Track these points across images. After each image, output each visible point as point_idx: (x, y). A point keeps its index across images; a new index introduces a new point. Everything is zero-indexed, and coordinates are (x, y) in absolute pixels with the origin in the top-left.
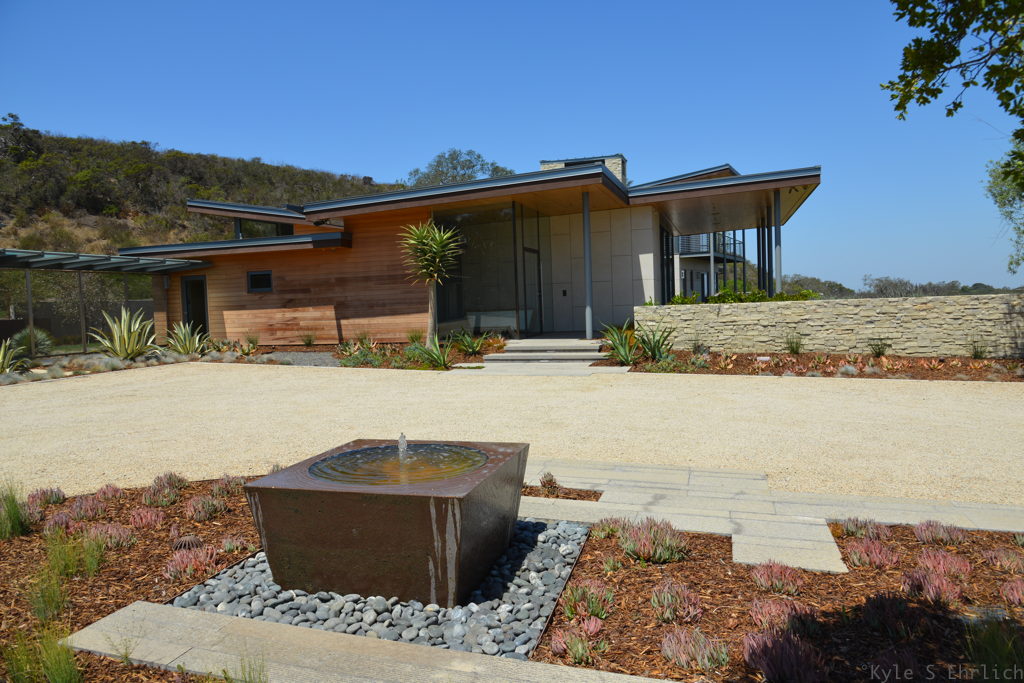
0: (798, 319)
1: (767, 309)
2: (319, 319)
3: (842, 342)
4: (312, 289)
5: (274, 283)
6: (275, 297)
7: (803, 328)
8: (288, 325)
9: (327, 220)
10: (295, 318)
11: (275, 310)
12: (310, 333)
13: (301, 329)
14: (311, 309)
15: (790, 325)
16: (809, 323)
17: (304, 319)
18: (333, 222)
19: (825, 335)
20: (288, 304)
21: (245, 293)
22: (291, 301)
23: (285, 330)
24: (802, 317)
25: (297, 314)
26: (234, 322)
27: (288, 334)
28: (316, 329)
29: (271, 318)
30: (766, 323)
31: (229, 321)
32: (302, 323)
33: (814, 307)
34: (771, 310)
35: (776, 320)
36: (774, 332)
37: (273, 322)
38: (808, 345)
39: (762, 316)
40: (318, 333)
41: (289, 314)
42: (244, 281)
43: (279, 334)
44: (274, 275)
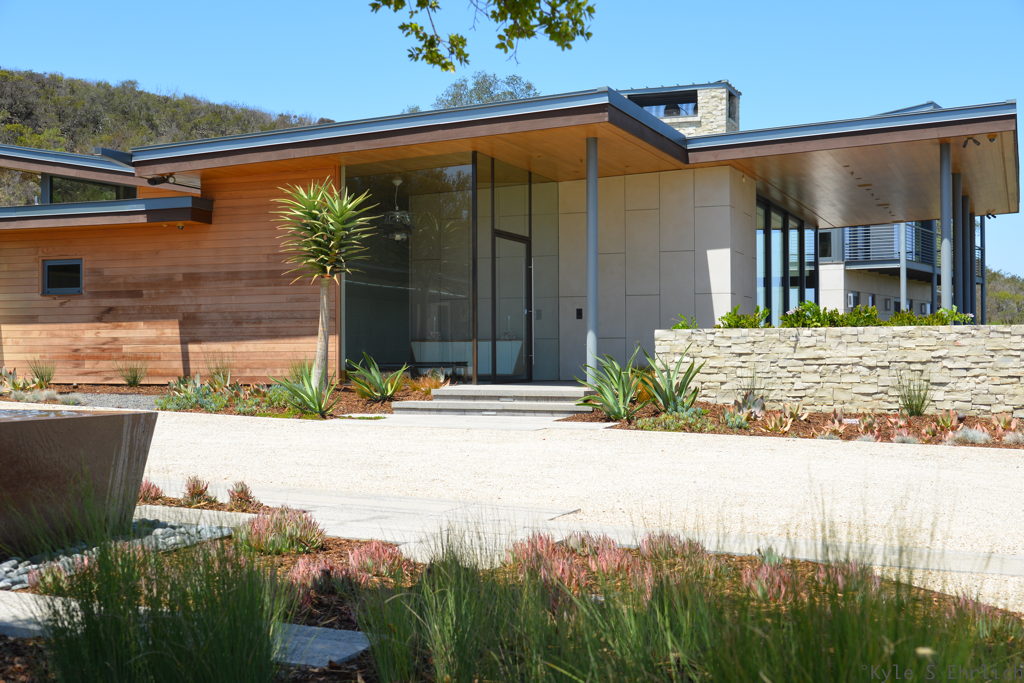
0: (927, 356)
1: (876, 339)
2: (154, 342)
3: (1000, 397)
4: (144, 292)
5: (85, 279)
6: (84, 303)
7: (935, 373)
8: (104, 350)
9: (171, 175)
10: (115, 339)
11: (84, 325)
12: (137, 364)
13: (124, 357)
14: (141, 324)
15: (912, 367)
16: (945, 363)
17: (130, 341)
18: (179, 180)
19: (972, 385)
20: (106, 315)
21: (38, 296)
22: (110, 310)
23: (98, 358)
24: (934, 354)
25: (119, 333)
26: (17, 344)
27: (103, 365)
28: (148, 358)
29: (77, 338)
30: (872, 363)
31: (9, 342)
32: (126, 349)
33: (953, 337)
34: (881, 340)
35: (890, 357)
36: (886, 378)
37: (79, 345)
38: (940, 402)
39: (865, 350)
40: (151, 365)
41: (106, 332)
42: (37, 276)
43: (88, 365)
44: (85, 267)
